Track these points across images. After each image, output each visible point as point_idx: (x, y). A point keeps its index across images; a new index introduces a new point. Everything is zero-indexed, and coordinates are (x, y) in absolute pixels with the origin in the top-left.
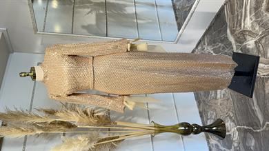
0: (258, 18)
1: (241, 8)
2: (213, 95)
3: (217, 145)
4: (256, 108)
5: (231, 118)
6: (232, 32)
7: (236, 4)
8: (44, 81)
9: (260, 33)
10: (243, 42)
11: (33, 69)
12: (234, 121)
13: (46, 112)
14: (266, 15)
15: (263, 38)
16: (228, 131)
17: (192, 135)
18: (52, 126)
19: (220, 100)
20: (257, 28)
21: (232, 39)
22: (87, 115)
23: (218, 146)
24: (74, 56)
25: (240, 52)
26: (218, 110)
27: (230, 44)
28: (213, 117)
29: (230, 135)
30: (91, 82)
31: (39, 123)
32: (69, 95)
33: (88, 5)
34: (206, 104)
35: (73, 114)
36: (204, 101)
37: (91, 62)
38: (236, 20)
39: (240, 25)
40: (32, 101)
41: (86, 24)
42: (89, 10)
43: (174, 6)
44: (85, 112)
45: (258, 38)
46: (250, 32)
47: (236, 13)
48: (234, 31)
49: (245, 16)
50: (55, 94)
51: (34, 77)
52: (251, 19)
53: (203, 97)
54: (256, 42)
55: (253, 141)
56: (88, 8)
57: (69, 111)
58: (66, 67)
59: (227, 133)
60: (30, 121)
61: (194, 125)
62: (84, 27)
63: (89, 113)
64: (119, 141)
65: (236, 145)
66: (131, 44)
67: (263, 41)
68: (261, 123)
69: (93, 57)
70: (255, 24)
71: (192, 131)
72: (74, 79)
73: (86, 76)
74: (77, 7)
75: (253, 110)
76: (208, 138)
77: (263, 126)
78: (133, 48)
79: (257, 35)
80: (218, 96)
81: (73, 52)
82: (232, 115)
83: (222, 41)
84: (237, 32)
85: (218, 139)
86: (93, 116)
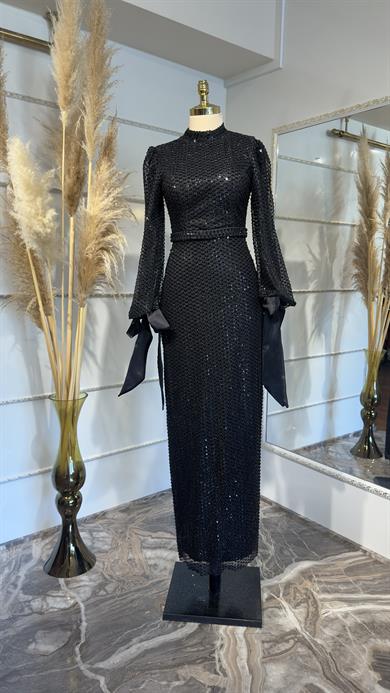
0: (354, 633)
1: (367, 589)
2: (150, 540)
3: (29, 558)
4: (135, 648)
5: (101, 586)
6: (306, 575)
7: (370, 577)
9: (319, 641)
10: (289, 602)
11: (215, 109)
12: (94, 594)
14: (364, 651)
15: (310, 648)
16: (67, 583)
17: (55, 493)
19: (141, 557)
20: (328, 632)
21: (290, 574)
22: (104, 234)
23: (26, 561)
25: (265, 596)
26: (116, 555)
27: (278, 571)
28: (98, 545)
29: (58, 587)
31: (82, 123)
33: (327, 254)
34: (126, 524)
35: (107, 202)
36: (132, 521)
38: (334, 579)
39: (325, 591)
42: (318, 256)
43: (333, 441)
44: (108, 231)
45: (306, 635)
46: (316, 614)
47: (351, 579)
48: (310, 578)
49: (350, 602)
52: (346, 615)
53: (143, 517)
54: (295, 632)
55: (51, 648)
56: (322, 254)
59: (62, 581)
60: (88, 102)
61: (80, 497)
64: (38, 318)
65: (36, 604)
67: (302, 650)
68: (101, 665)
70: (337, 626)
71: (64, 494)
74: (321, 229)
75: (130, 640)
76: (45, 535)
77: (91, 670)
79: (314, 633)
80: (149, 553)
82: (110, 588)
83: (280, 551)
84: (308, 584)
85: (45, 559)
86: (102, 249)
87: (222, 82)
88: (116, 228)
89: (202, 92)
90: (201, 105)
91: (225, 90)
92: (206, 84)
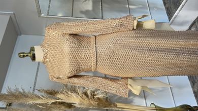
8: (44, 62)
11: (32, 49)
13: (47, 92)
18: (53, 106)
22: (87, 96)
24: (75, 35)
30: (93, 63)
31: (40, 104)
32: (70, 77)
35: (74, 95)
37: (93, 41)
40: (36, 79)
41: (84, 10)
44: (86, 94)
50: (55, 76)
51: (34, 58)
57: (69, 93)
58: (67, 46)
60: (31, 102)
62: (82, 12)
63: (90, 95)
66: (138, 22)
69: (96, 37)
72: (75, 60)
73: (88, 57)
78: (140, 25)
81: (75, 30)
86: (93, 98)
87: (19, 36)
88: (84, 91)
89: (24, 56)
90: (31, 56)
91: (22, 35)
92: (20, 54)
